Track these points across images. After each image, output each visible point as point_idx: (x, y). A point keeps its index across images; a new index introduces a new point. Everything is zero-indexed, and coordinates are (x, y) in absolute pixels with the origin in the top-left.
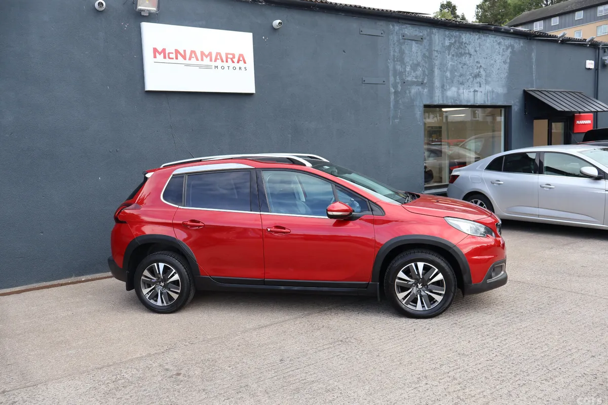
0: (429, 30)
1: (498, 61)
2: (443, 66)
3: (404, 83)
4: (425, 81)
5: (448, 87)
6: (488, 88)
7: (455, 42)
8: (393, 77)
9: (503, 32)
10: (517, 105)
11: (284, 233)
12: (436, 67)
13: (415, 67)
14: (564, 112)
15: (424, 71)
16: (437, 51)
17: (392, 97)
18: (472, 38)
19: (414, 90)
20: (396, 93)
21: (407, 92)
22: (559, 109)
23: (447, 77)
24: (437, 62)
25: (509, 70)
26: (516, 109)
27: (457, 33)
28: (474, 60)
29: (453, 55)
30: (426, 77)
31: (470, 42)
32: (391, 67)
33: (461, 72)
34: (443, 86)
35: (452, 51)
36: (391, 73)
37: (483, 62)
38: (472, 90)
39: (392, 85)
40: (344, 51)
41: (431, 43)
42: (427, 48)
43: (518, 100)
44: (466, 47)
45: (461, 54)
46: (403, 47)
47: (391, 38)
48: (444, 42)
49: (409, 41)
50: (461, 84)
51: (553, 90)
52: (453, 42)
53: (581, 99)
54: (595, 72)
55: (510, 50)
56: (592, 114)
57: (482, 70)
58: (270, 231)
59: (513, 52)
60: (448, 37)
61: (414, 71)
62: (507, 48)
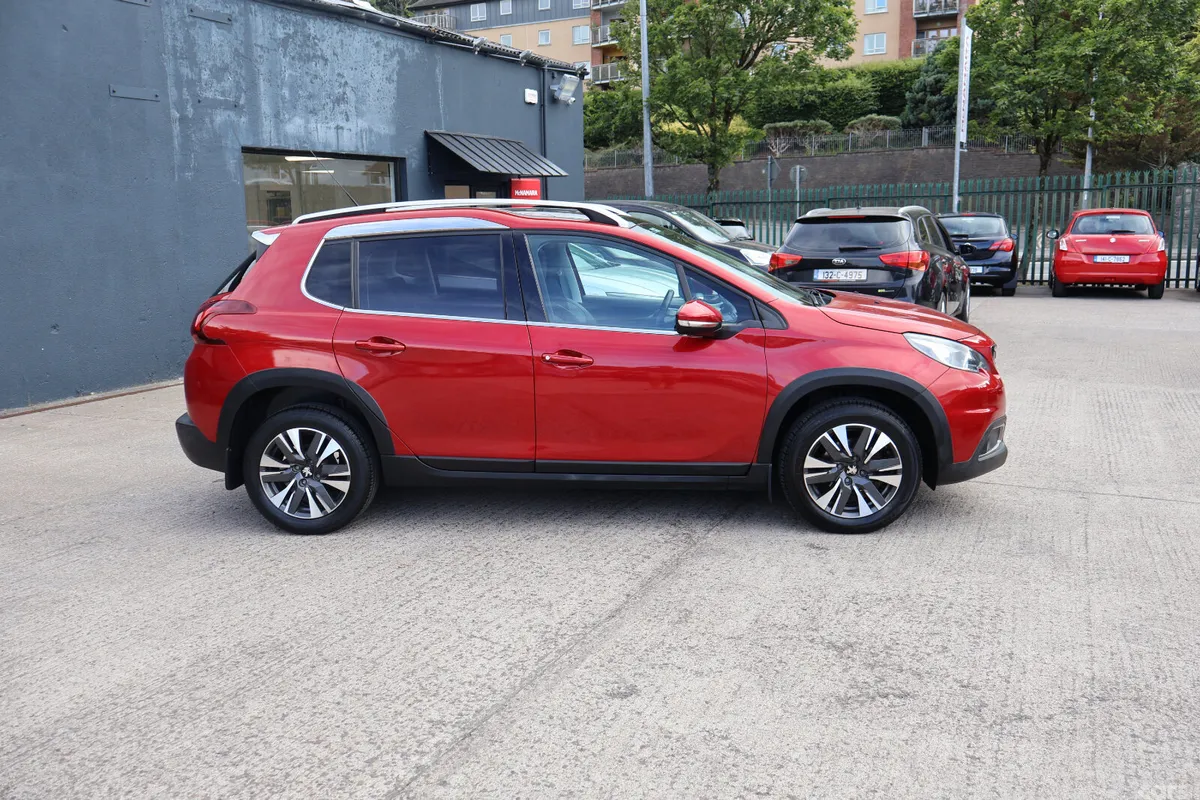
0: (242, 5)
1: (377, 77)
2: (274, 77)
3: (199, 102)
4: (242, 102)
5: (287, 116)
6: (362, 124)
7: (296, 32)
8: (173, 89)
9: (382, 25)
10: (415, 158)
11: (580, 364)
12: (261, 77)
13: (219, 72)
14: (490, 174)
15: (238, 82)
16: (261, 47)
17: (176, 128)
18: (327, 29)
19: (220, 117)
20: (183, 119)
21: (207, 120)
22: (481, 169)
23: (283, 98)
24: (263, 69)
25: (398, 93)
26: (414, 166)
27: (298, 17)
28: (333, 69)
29: (293, 58)
30: (243, 95)
31: (323, 36)
32: (170, 68)
33: (310, 89)
34: (277, 115)
35: (290, 49)
36: (170, 82)
37: (349, 75)
38: (332, 125)
39: (174, 104)
40: (65, 28)
41: (248, 30)
42: (241, 37)
43: (415, 149)
44: (316, 44)
45: (308, 56)
46: (191, 32)
47: (166, 13)
48: (275, 32)
49: (204, 22)
50: (311, 112)
51: (474, 135)
52: (291, 32)
53: (518, 153)
54: (540, 110)
55: (396, 58)
56: (538, 180)
57: (348, 90)
58: (551, 360)
59: (402, 63)
60: (281, 22)
61: (219, 81)
62: (392, 55)
